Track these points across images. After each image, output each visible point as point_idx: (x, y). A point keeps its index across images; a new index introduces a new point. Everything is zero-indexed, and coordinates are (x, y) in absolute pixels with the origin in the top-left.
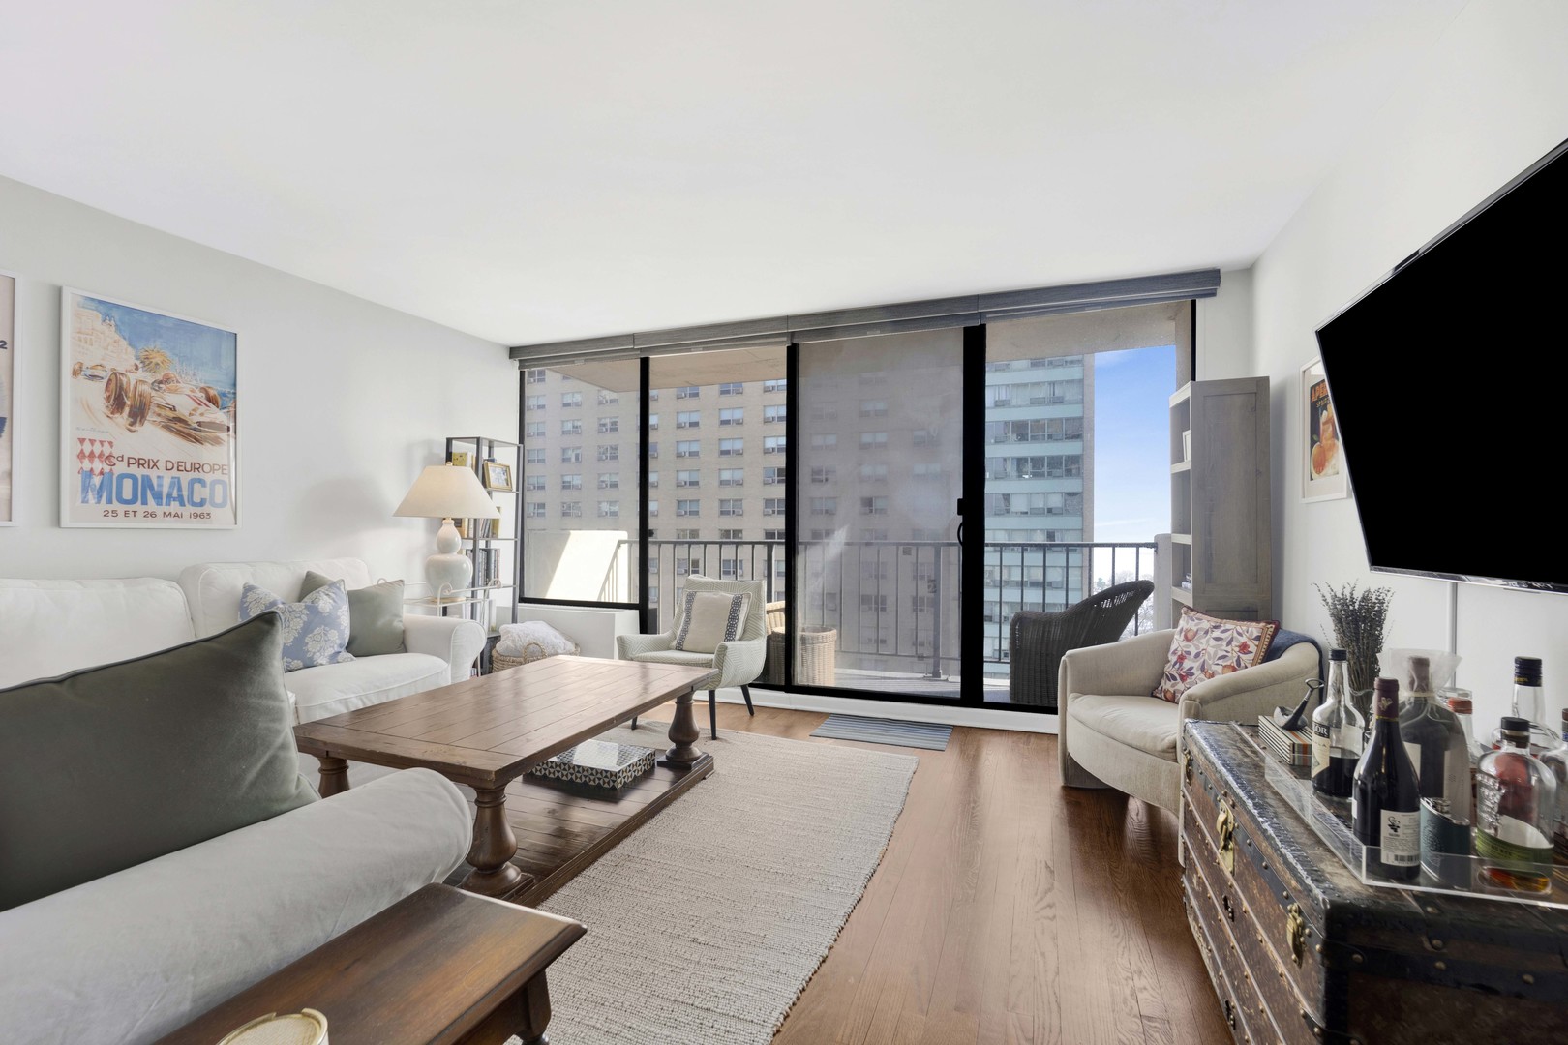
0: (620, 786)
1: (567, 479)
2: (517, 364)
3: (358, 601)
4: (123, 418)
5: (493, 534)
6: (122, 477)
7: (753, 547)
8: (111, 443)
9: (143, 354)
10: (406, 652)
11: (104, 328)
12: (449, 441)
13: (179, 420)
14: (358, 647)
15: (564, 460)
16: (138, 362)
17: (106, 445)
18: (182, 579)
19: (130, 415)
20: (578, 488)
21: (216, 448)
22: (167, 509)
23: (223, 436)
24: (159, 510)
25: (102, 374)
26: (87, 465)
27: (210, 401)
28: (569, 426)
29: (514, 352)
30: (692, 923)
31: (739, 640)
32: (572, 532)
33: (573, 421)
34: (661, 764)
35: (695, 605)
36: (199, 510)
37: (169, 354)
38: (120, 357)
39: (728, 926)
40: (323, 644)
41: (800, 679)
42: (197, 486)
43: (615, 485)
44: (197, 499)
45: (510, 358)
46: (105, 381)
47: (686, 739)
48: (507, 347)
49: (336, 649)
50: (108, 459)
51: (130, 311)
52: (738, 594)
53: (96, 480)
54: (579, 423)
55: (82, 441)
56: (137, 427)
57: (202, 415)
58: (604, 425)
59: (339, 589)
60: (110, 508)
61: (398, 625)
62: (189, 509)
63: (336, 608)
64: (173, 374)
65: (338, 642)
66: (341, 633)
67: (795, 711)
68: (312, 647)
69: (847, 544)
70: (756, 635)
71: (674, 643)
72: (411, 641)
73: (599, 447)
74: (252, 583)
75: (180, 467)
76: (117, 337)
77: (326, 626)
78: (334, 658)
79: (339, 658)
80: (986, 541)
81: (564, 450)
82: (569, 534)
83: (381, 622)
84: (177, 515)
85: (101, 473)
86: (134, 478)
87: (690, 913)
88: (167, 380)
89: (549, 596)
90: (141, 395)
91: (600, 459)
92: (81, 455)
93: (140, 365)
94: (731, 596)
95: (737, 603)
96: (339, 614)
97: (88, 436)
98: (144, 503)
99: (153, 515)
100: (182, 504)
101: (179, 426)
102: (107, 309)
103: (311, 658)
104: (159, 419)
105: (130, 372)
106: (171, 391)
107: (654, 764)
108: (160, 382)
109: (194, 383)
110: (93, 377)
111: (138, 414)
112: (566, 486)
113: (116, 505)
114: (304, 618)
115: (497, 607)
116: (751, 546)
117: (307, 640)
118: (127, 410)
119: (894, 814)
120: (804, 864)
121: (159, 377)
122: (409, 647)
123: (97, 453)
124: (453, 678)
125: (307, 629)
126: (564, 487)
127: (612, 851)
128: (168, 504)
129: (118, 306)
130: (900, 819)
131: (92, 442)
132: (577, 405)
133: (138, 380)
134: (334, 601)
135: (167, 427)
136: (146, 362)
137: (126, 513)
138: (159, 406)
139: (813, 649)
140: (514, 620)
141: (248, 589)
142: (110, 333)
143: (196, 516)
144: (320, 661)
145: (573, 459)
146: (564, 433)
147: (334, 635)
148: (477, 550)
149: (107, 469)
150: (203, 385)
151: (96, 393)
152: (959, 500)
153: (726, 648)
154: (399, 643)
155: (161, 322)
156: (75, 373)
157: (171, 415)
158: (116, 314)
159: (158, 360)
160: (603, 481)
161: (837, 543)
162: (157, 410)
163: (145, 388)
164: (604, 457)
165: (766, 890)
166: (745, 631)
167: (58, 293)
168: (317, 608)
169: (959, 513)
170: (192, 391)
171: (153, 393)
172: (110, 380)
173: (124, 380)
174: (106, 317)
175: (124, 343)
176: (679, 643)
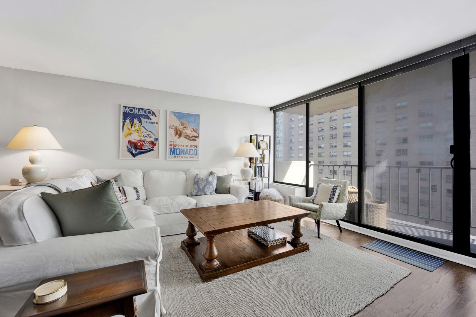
0: (269, 246)
1: (320, 145)
2: (273, 112)
3: (219, 179)
4: (177, 136)
5: (263, 162)
6: (177, 149)
7: (345, 168)
8: (175, 142)
9: (181, 122)
10: (230, 194)
11: (174, 117)
12: (251, 136)
13: (188, 136)
14: (217, 191)
15: (319, 140)
16: (180, 124)
17: (174, 142)
18: (186, 172)
19: (179, 136)
20: (323, 148)
21: (195, 142)
22: (185, 156)
23: (196, 139)
24: (184, 156)
25: (174, 127)
26: (171, 147)
27: (194, 131)
28: (320, 129)
29: (271, 109)
30: (258, 304)
31: (336, 202)
32: (292, 161)
33: (322, 127)
34: (289, 242)
35: (320, 188)
36: (191, 156)
37: (186, 121)
38: (177, 123)
39: (269, 311)
40: (208, 189)
41: (365, 222)
42: (191, 150)
43: (336, 147)
44: (191, 154)
45: (271, 110)
46: (174, 129)
47: (298, 236)
48: (270, 107)
49: (212, 191)
50: (175, 146)
51: (179, 113)
52: (336, 185)
53: (173, 150)
54: (323, 128)
55: (170, 142)
56: (180, 138)
57: (192, 134)
58: (332, 128)
59: (215, 176)
60: (175, 156)
61: (228, 186)
62: (189, 156)
63: (213, 180)
64: (187, 126)
65: (212, 189)
66: (213, 187)
67: (362, 234)
68: (206, 190)
69: (387, 167)
70: (343, 201)
71: (311, 201)
72: (231, 191)
73: (330, 135)
74: (198, 173)
75: (187, 146)
76: (176, 119)
77: (210, 185)
78: (211, 193)
79: (212, 193)
80: (471, 167)
81: (319, 137)
82: (291, 162)
83: (224, 185)
84: (187, 157)
85: (173, 148)
86: (179, 149)
87: (260, 300)
88: (186, 127)
89: (284, 182)
90: (181, 131)
91: (330, 139)
92: (170, 145)
93: (181, 125)
94: (333, 186)
95: (335, 189)
96: (213, 182)
97: (171, 141)
98: (181, 155)
99: (182, 157)
100: (188, 155)
101: (188, 137)
102: (175, 113)
103: (206, 193)
104: (184, 136)
105: (179, 126)
106: (186, 129)
107: (286, 242)
108: (184, 128)
109: (191, 127)
110: (172, 128)
111: (180, 135)
112: (320, 147)
113: (176, 155)
114: (205, 182)
115: (265, 183)
116: (350, 167)
117: (205, 188)
118: (178, 134)
119: (378, 295)
120: (317, 300)
121: (184, 127)
122: (231, 193)
123: (173, 144)
124: (238, 202)
125: (205, 185)
126: (319, 148)
127: (255, 268)
128: (185, 155)
129: (176, 112)
130: (380, 298)
131: (172, 142)
132: (323, 122)
133: (180, 128)
134: (213, 179)
135: (185, 138)
136: (182, 124)
137: (178, 157)
138: (184, 133)
139: (373, 210)
140: (268, 188)
141: (197, 174)
142: (175, 118)
143: (191, 157)
144: (208, 194)
145: (322, 139)
146: (319, 131)
147: (211, 187)
148: (256, 167)
149: (174, 147)
150: (192, 127)
151: (173, 131)
152: (451, 146)
153: (323, 205)
154: (228, 191)
155: (185, 114)
156: (169, 128)
157: (186, 135)
158: (176, 114)
159: (184, 123)
160: (331, 146)
161: (382, 167)
162: (184, 134)
163: (181, 129)
164: (332, 138)
165: (293, 304)
166: (338, 199)
167: (167, 111)
168: (208, 180)
169: (451, 152)
170: (191, 129)
171: (183, 130)
172: (175, 128)
173: (178, 128)
174: (175, 115)
175: (178, 120)
176: (313, 201)
